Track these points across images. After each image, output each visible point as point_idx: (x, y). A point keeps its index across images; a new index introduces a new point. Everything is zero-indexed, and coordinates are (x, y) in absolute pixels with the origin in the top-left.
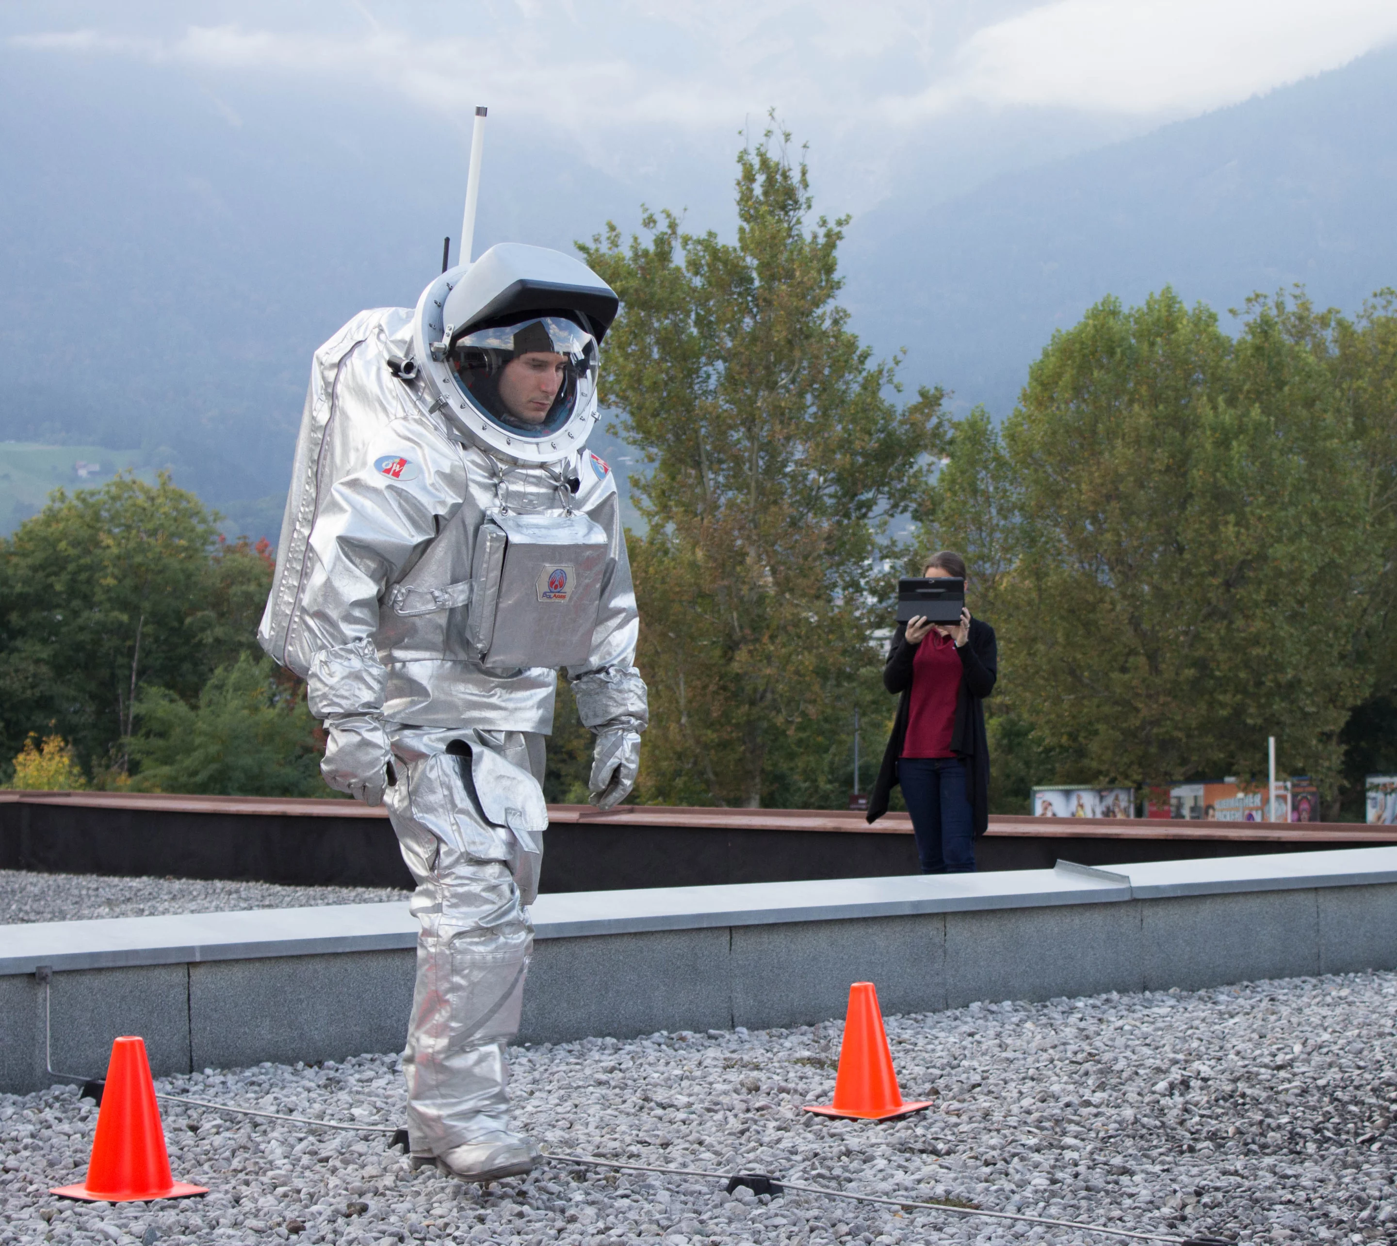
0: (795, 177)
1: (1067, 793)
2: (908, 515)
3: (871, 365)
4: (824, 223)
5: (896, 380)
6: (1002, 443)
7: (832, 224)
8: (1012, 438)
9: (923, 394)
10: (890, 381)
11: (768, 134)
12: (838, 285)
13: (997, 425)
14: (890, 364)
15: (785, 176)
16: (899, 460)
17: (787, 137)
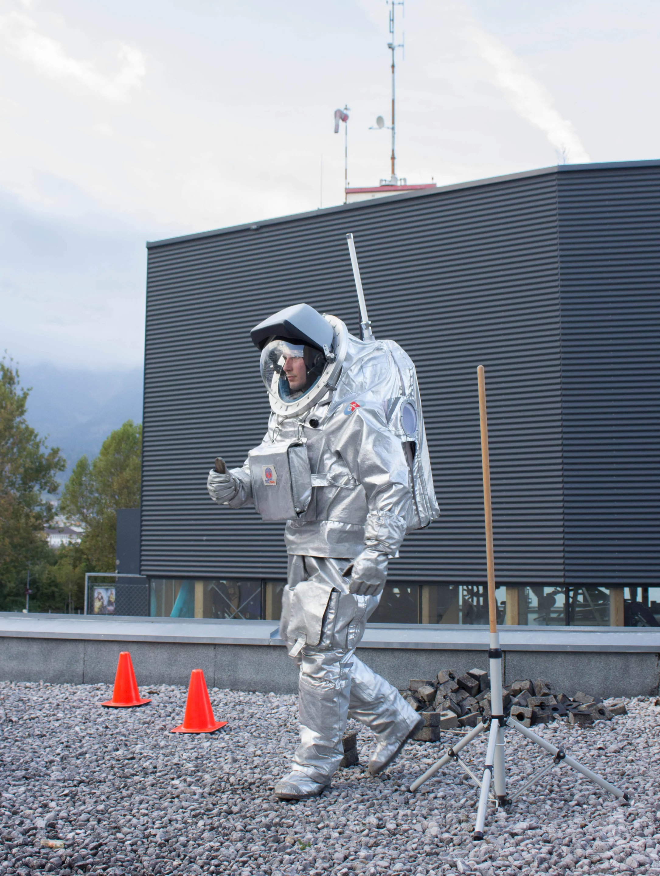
0: (14, 373)
1: (107, 590)
2: (46, 491)
3: (38, 439)
4: (22, 389)
5: (45, 444)
6: (91, 468)
7: (25, 390)
8: (95, 466)
9: (52, 449)
10: (43, 445)
11: (4, 358)
12: (25, 411)
13: (90, 462)
14: (44, 439)
15: (11, 373)
16: (43, 473)
17: (12, 359)
